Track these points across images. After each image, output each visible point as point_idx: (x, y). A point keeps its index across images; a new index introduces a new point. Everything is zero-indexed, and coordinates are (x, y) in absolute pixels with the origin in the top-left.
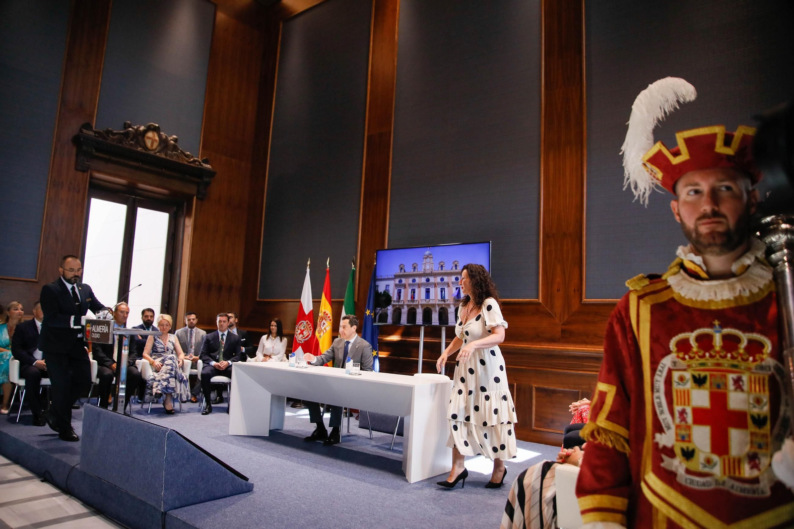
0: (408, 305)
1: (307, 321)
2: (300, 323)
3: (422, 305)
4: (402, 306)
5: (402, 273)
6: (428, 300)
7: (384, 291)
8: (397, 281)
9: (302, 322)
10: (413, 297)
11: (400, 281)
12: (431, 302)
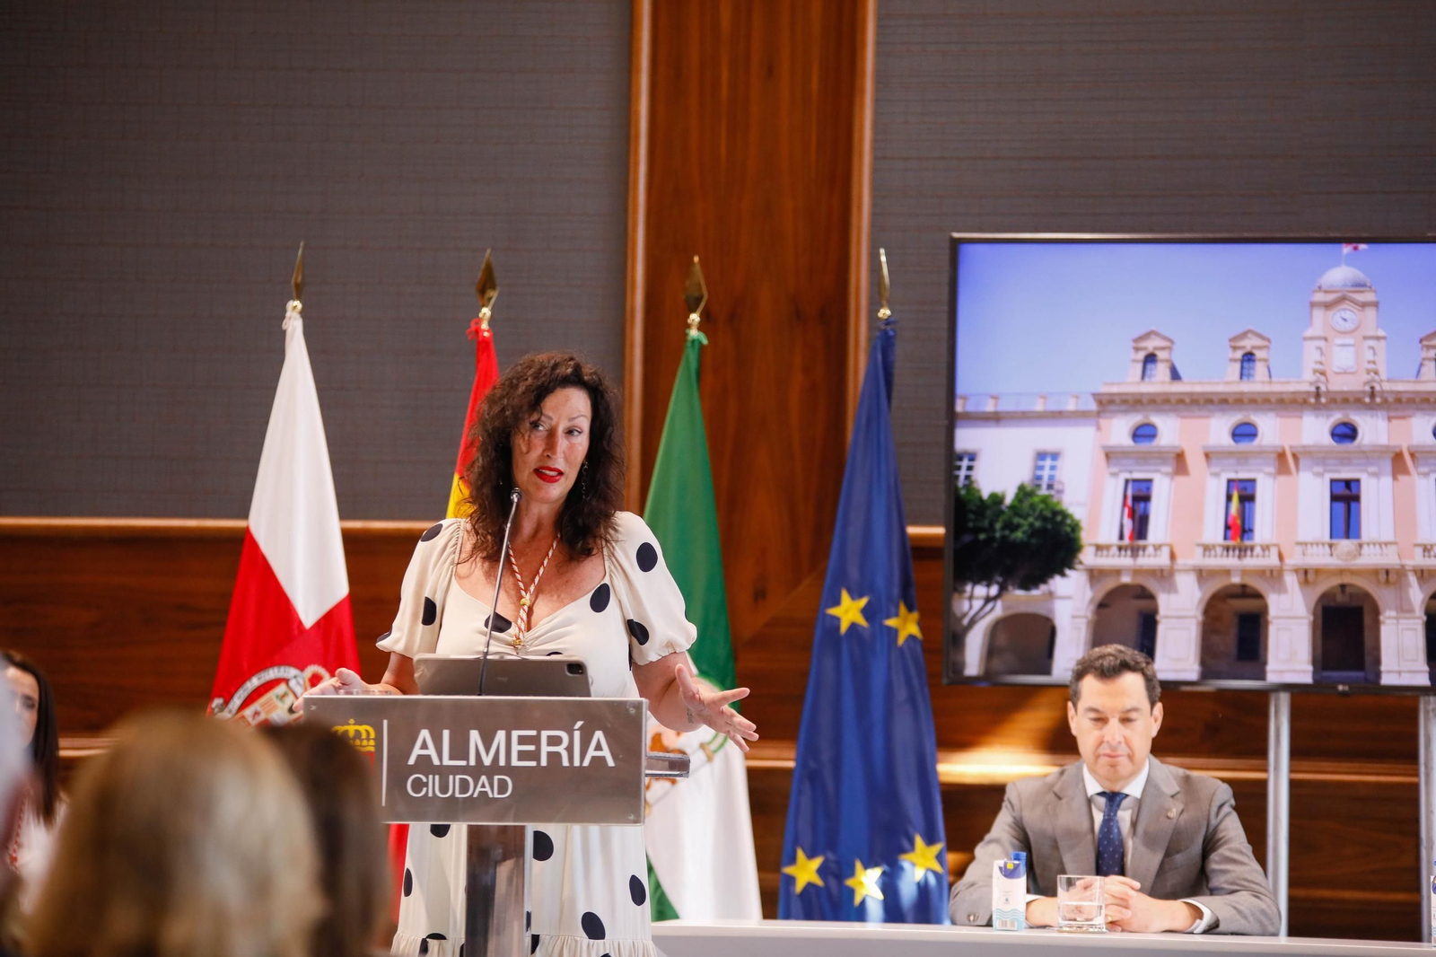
0: (1202, 575)
1: (313, 669)
2: (254, 682)
3: (1307, 576)
4: (1165, 576)
5: (1159, 381)
6: (1345, 545)
7: (1021, 488)
8: (1119, 430)
9: (272, 674)
10: (1239, 529)
11: (1144, 433)
12: (1371, 558)
